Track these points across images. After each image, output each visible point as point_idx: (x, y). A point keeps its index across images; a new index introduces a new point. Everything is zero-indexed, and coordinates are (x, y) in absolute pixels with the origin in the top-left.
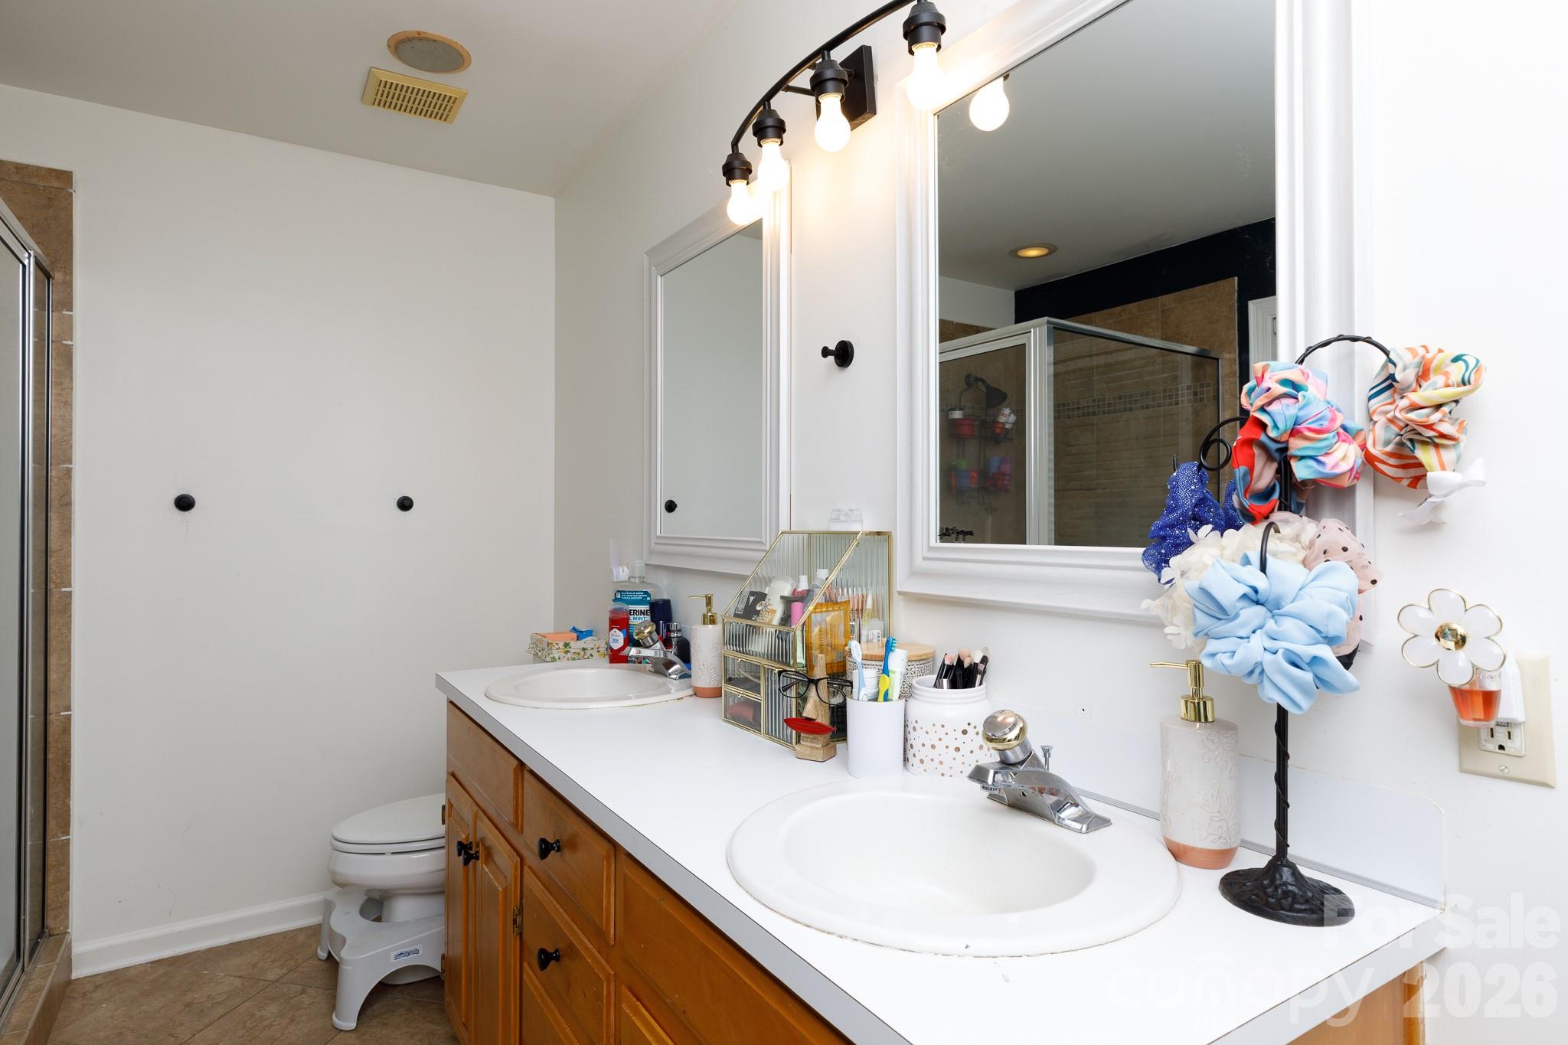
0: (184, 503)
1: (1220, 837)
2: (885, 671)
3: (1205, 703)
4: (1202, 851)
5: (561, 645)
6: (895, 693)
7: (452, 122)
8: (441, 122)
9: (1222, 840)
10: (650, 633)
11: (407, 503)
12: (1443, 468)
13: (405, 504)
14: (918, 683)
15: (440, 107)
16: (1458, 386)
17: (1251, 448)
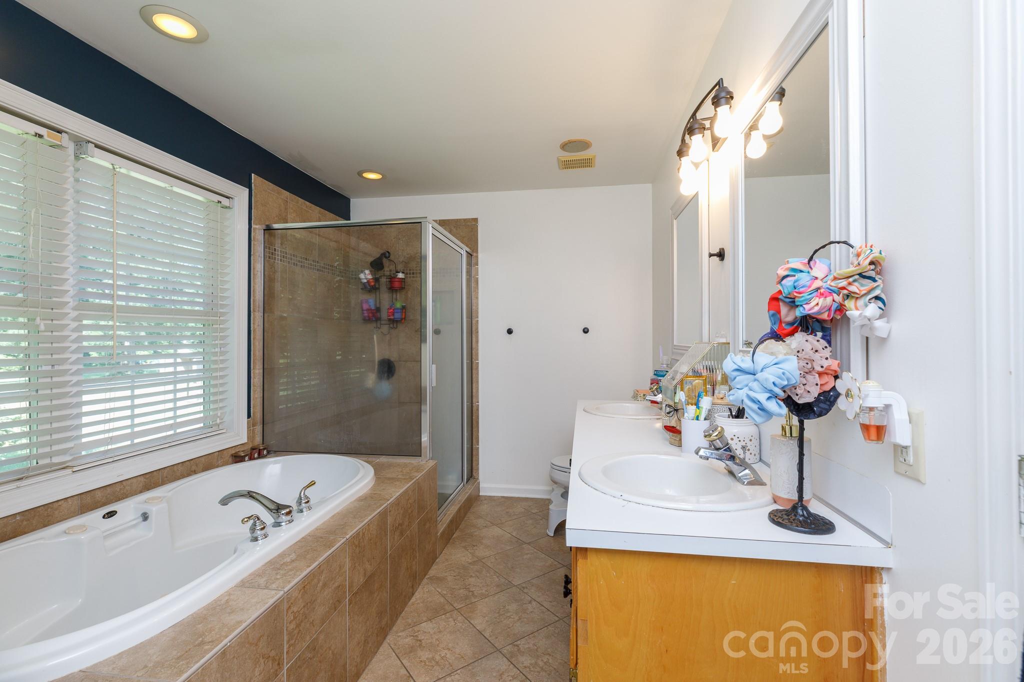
0: (510, 332)
1: (789, 493)
2: (698, 407)
3: (791, 428)
4: (783, 499)
5: (642, 395)
6: (702, 417)
7: (594, 167)
8: (590, 168)
9: (789, 494)
10: (656, 389)
11: (586, 330)
12: (857, 309)
13: (586, 331)
14: (718, 416)
15: (587, 163)
16: (857, 266)
17: (779, 302)
